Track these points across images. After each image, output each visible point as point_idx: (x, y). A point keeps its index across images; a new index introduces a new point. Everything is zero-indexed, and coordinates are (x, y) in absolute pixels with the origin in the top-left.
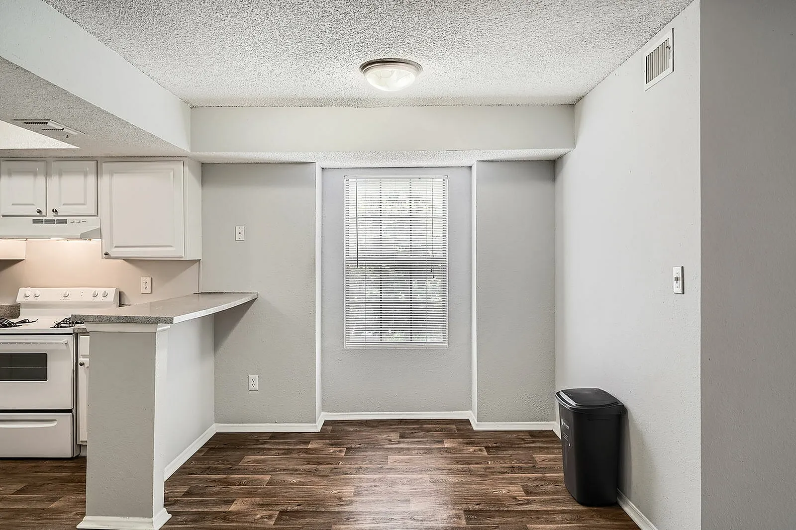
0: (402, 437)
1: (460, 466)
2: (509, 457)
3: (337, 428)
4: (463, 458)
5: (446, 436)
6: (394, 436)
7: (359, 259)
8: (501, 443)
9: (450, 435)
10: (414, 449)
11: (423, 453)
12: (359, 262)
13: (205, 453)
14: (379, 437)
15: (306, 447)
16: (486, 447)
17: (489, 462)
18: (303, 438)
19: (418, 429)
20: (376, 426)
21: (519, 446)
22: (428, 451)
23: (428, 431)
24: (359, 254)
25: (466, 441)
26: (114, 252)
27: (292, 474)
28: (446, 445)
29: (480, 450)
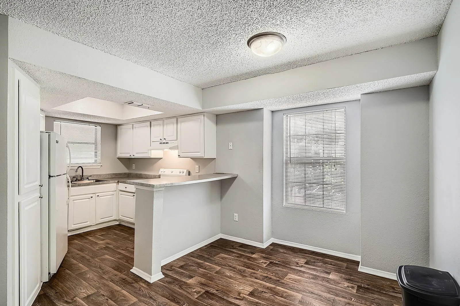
0: (306, 263)
1: (329, 295)
2: (373, 300)
3: (276, 248)
4: (336, 289)
5: (335, 270)
6: (302, 261)
7: (291, 158)
8: (373, 286)
9: (338, 270)
10: (308, 273)
11: (311, 278)
12: (291, 160)
13: (207, 247)
14: (293, 259)
15: (251, 256)
16: (358, 286)
17: (353, 299)
18: (253, 249)
19: (321, 260)
20: (297, 252)
21: (387, 293)
22: (315, 277)
23: (326, 263)
24: (291, 156)
25: (347, 277)
26: (182, 155)
27: (231, 270)
28: (331, 276)
29: (353, 287)
